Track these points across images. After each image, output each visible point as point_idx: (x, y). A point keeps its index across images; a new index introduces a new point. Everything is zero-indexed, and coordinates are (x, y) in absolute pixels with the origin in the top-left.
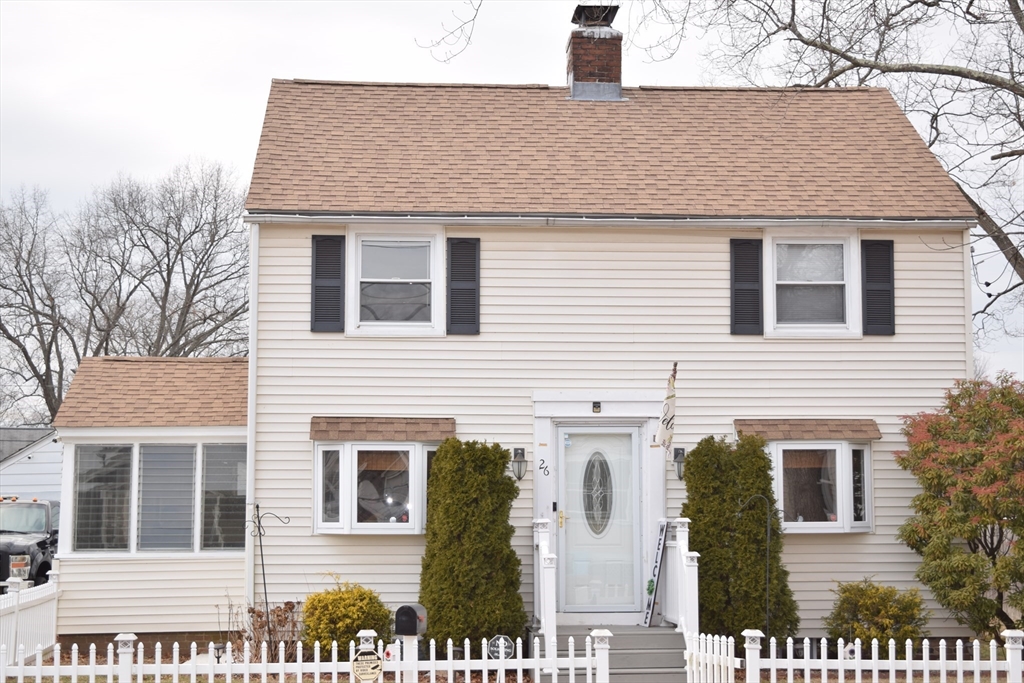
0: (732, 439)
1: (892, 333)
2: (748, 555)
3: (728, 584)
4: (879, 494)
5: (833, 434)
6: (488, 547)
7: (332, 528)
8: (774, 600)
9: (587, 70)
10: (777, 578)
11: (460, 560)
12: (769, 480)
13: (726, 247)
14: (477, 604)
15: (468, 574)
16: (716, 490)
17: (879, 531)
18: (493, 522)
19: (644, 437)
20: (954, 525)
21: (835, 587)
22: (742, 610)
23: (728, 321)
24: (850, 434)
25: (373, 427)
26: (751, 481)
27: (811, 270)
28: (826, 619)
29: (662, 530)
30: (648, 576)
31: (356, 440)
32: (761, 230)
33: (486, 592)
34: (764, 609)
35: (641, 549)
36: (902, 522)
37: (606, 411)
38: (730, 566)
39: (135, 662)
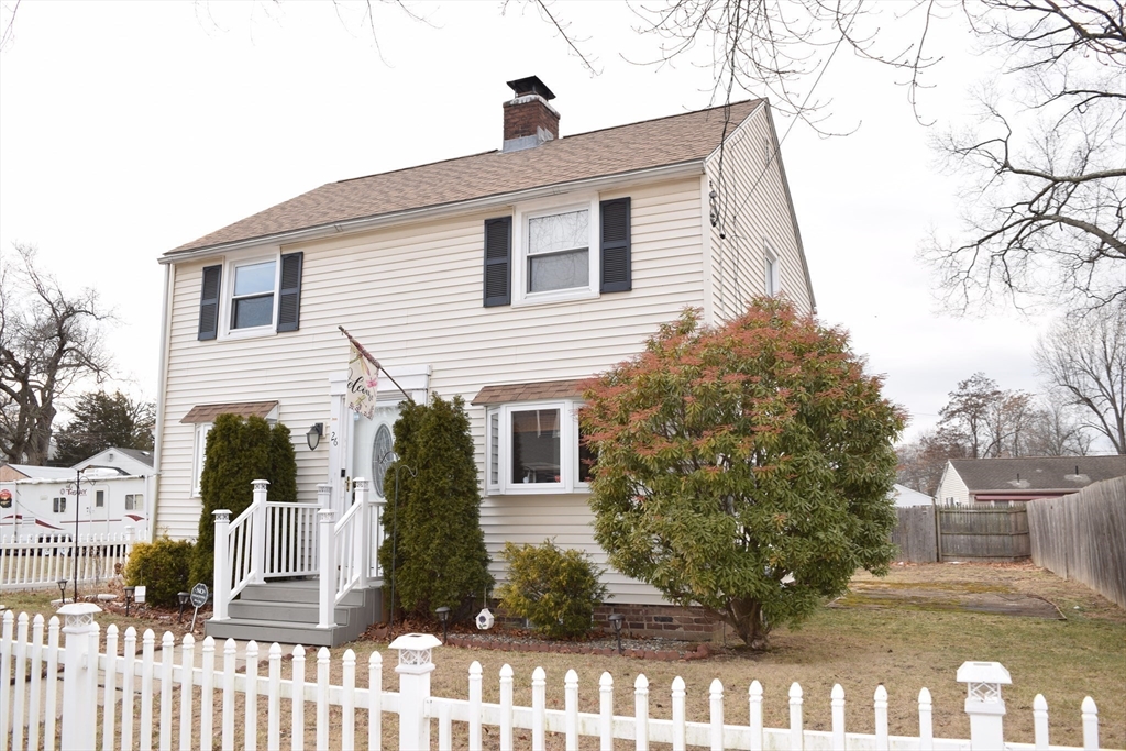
1: (630, 289)
5: (556, 394)
9: (513, 129)
13: (482, 228)
23: (481, 296)
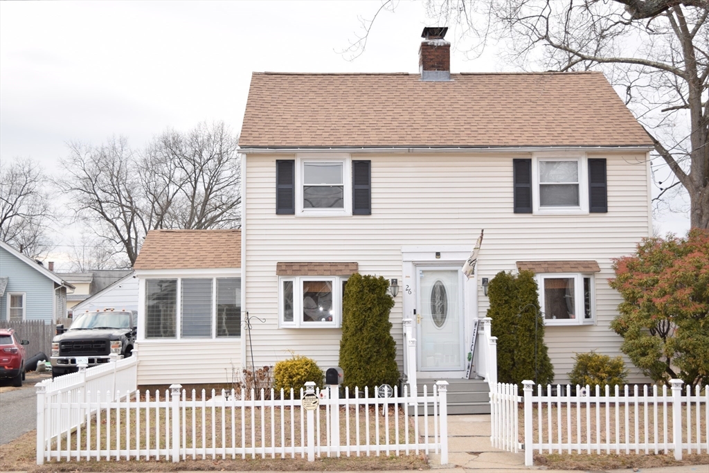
0: (515, 272)
2: (525, 338)
3: (513, 354)
4: (599, 303)
5: (573, 269)
6: (377, 335)
7: (289, 324)
8: (540, 363)
9: (431, 64)
10: (541, 351)
11: (361, 342)
12: (536, 295)
13: (511, 164)
14: (371, 367)
15: (366, 350)
16: (506, 302)
17: (599, 324)
18: (380, 321)
20: (642, 320)
21: (574, 356)
22: (522, 369)
23: (512, 205)
24: (582, 269)
25: (312, 268)
26: (526, 296)
27: (559, 176)
28: (569, 374)
29: (476, 324)
30: (469, 350)
31: (302, 275)
32: (530, 153)
33: (377, 360)
34: (534, 369)
35: (464, 335)
36: (613, 319)
37: (443, 258)
38: (515, 344)
39: (181, 400)
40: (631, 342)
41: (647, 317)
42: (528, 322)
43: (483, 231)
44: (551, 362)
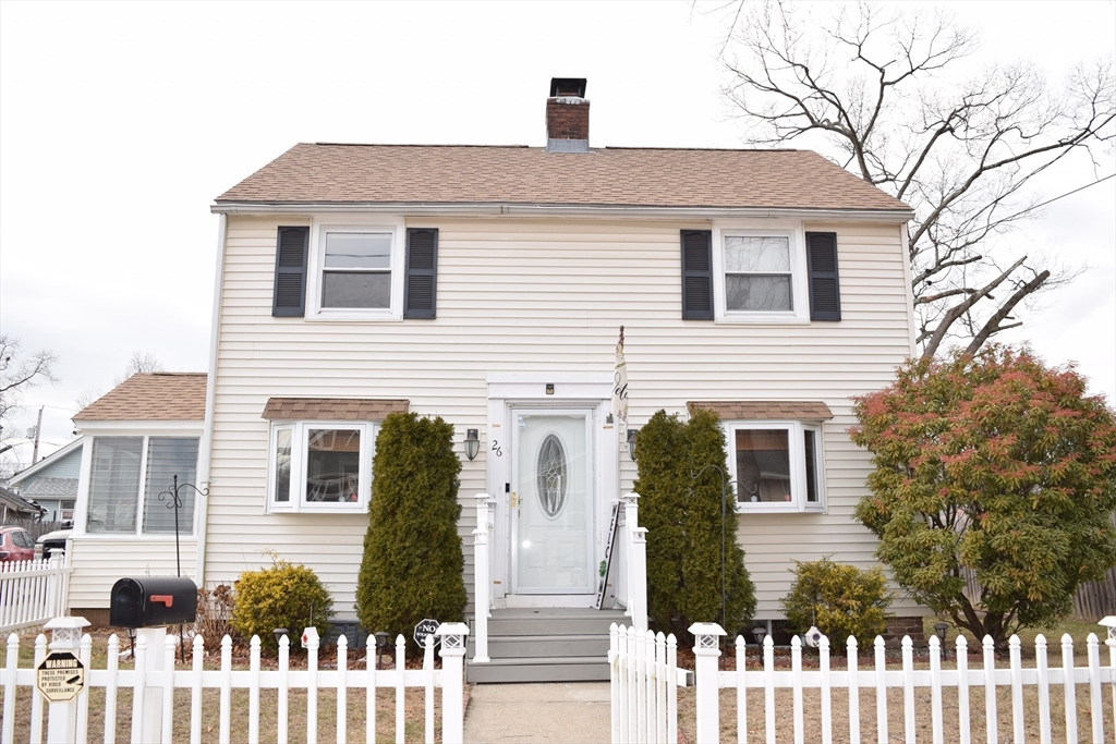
0: (684, 417)
1: (839, 319)
2: (702, 533)
3: (680, 564)
4: (831, 475)
5: (785, 414)
6: (422, 523)
7: (283, 506)
8: (730, 581)
9: (560, 129)
10: (733, 557)
11: (392, 537)
12: (724, 456)
13: (677, 238)
14: (409, 585)
15: (400, 553)
16: (668, 466)
17: (832, 512)
18: (429, 497)
19: (598, 419)
20: (919, 499)
21: (794, 567)
22: (696, 592)
23: (679, 307)
24: (802, 415)
25: (327, 407)
26: (704, 454)
27: (764, 260)
28: (784, 600)
29: (614, 510)
30: (601, 557)
31: (306, 418)
32: (709, 221)
33: (421, 572)
34: (720, 591)
35: (595, 530)
36: (857, 502)
37: (559, 393)
38: (683, 544)
40: (897, 540)
41: (928, 493)
42: (707, 503)
43: (622, 329)
44: (751, 579)
